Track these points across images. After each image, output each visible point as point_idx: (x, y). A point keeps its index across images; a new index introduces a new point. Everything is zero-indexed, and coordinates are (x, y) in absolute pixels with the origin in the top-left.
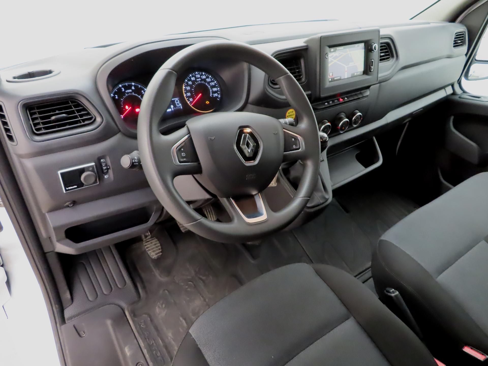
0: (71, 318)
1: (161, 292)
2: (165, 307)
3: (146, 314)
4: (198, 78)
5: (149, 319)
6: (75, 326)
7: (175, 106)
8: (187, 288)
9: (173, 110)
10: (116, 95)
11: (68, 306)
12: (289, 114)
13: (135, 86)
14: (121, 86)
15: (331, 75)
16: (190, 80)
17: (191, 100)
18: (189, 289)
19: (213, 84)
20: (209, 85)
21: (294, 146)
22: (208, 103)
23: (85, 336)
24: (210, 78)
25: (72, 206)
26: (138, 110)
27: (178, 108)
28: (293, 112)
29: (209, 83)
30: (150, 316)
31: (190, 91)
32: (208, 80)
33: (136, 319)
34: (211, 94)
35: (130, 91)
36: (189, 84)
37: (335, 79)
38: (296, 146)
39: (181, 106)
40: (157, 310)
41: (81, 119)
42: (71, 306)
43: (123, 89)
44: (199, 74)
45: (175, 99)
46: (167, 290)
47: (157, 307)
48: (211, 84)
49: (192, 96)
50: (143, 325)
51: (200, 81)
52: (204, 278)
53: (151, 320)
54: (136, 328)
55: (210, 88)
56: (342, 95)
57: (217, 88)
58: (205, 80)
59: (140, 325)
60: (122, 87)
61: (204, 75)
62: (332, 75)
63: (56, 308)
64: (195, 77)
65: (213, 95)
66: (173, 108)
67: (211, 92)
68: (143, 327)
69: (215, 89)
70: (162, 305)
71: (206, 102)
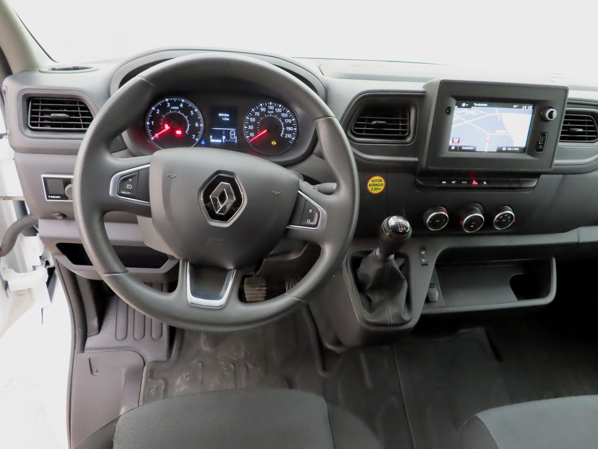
0: (91, 349)
1: (194, 362)
2: (188, 382)
3: (164, 379)
4: (271, 110)
5: (164, 387)
6: (91, 359)
7: (228, 137)
8: (224, 371)
9: (224, 142)
10: (157, 110)
11: (92, 335)
12: (373, 183)
13: (184, 104)
14: (167, 101)
15: (456, 141)
16: (259, 110)
17: (252, 134)
18: (226, 373)
19: (289, 121)
20: (283, 121)
21: (309, 221)
22: (273, 144)
23: (96, 375)
24: (288, 113)
25: (60, 218)
26: (179, 132)
27: (231, 141)
28: (381, 181)
29: (283, 119)
30: (167, 384)
31: (254, 124)
32: (284, 115)
33: (150, 380)
34: (282, 133)
35: (177, 108)
36: (256, 115)
37: (463, 148)
38: (312, 221)
39: (236, 140)
40: (178, 381)
41: (82, 124)
42: (96, 336)
43: (169, 104)
44: (274, 105)
45: (231, 130)
46: (202, 363)
47: (179, 378)
48: (287, 121)
49: (255, 131)
50: (153, 392)
51: (272, 114)
52: (250, 367)
53: (165, 390)
54: (144, 390)
55: (283, 126)
56: (480, 176)
57: (294, 128)
58: (279, 115)
59: (150, 389)
60: (169, 101)
61: (281, 108)
62: (458, 142)
63: (78, 332)
64: (267, 108)
65: (284, 136)
66: (225, 139)
67: (283, 131)
68: (152, 393)
69: (290, 129)
70: (187, 377)
71: (272, 143)
